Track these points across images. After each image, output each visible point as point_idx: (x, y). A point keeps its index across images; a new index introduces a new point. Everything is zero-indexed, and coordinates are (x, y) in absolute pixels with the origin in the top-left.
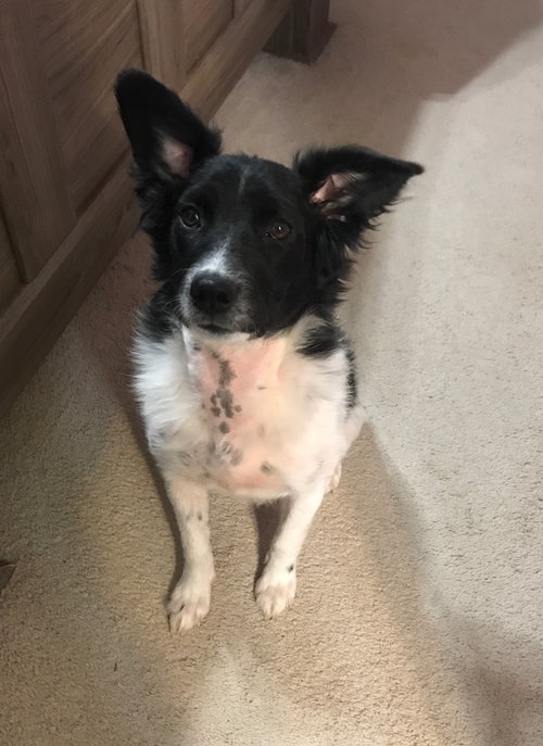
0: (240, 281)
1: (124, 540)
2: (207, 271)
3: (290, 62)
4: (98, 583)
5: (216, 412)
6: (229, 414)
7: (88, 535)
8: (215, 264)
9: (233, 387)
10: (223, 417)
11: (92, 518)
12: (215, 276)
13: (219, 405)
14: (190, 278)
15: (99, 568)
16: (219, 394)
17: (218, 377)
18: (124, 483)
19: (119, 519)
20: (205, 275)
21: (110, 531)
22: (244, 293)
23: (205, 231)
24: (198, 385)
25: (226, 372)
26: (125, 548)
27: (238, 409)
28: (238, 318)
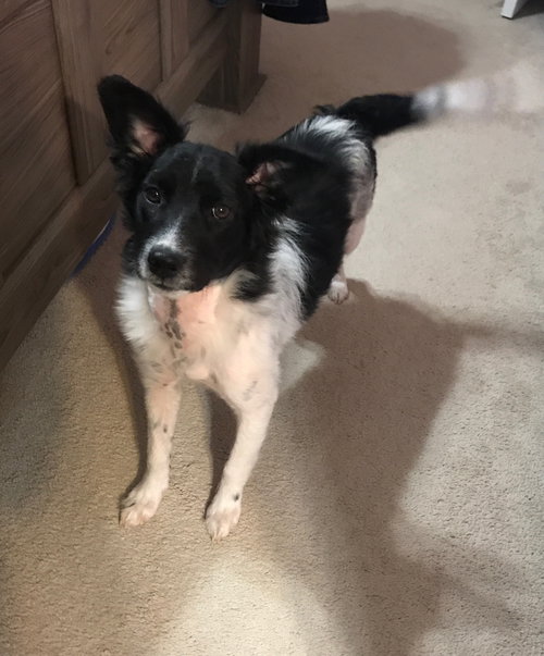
0: (185, 255)
1: (47, 588)
2: (162, 246)
3: (222, 111)
4: (20, 633)
5: (170, 335)
6: (179, 337)
7: (13, 584)
8: (168, 240)
9: (181, 319)
10: (175, 339)
11: (18, 566)
12: (168, 249)
13: (171, 331)
14: (148, 248)
15: (22, 617)
16: (169, 323)
17: (168, 312)
18: (48, 530)
19: (44, 567)
20: (160, 249)
21: (34, 579)
22: (189, 263)
23: (163, 208)
24: (156, 315)
25: (174, 309)
26: (48, 597)
27: (184, 335)
28: (182, 281)
